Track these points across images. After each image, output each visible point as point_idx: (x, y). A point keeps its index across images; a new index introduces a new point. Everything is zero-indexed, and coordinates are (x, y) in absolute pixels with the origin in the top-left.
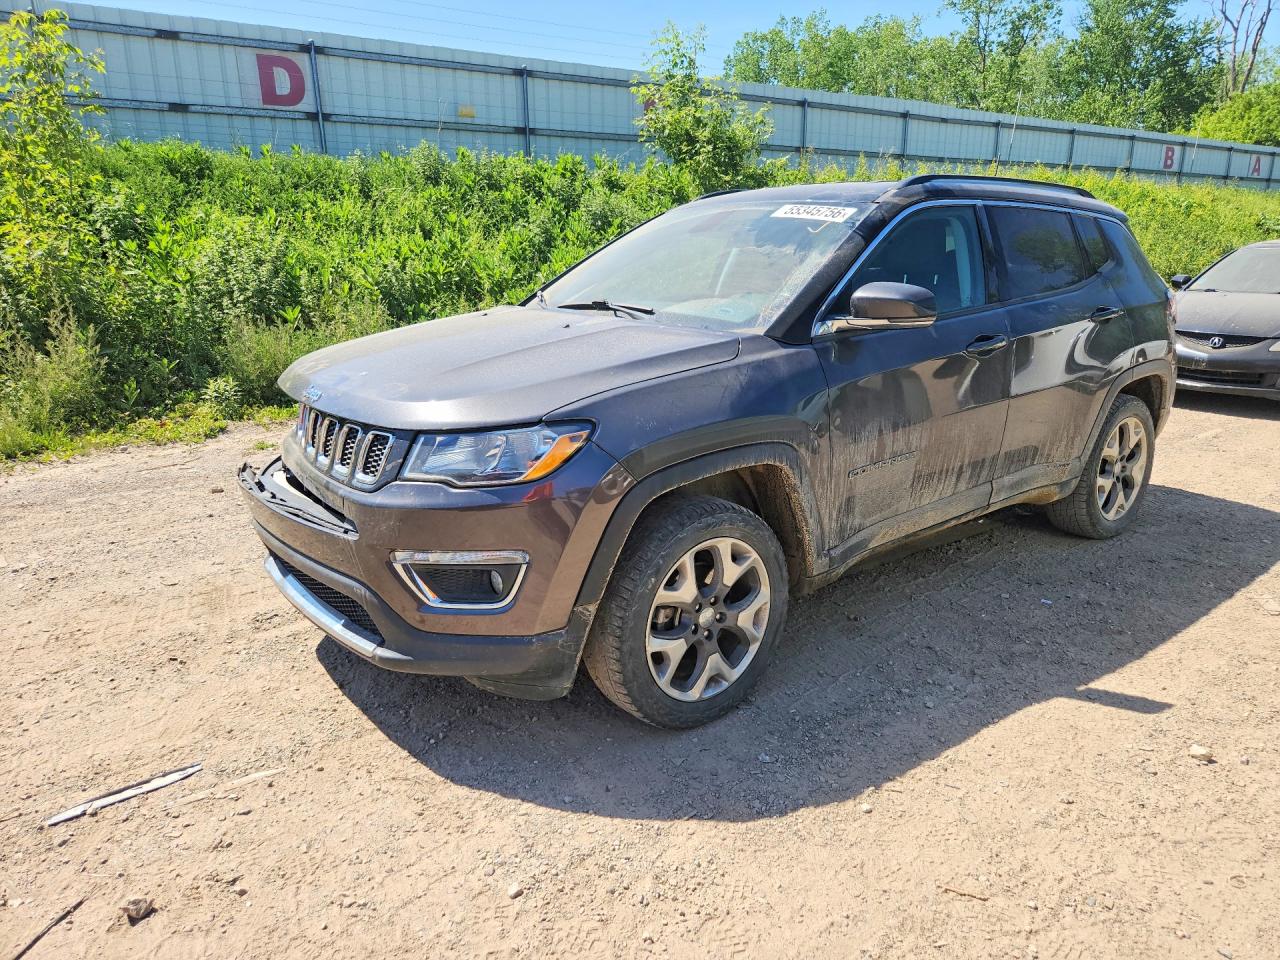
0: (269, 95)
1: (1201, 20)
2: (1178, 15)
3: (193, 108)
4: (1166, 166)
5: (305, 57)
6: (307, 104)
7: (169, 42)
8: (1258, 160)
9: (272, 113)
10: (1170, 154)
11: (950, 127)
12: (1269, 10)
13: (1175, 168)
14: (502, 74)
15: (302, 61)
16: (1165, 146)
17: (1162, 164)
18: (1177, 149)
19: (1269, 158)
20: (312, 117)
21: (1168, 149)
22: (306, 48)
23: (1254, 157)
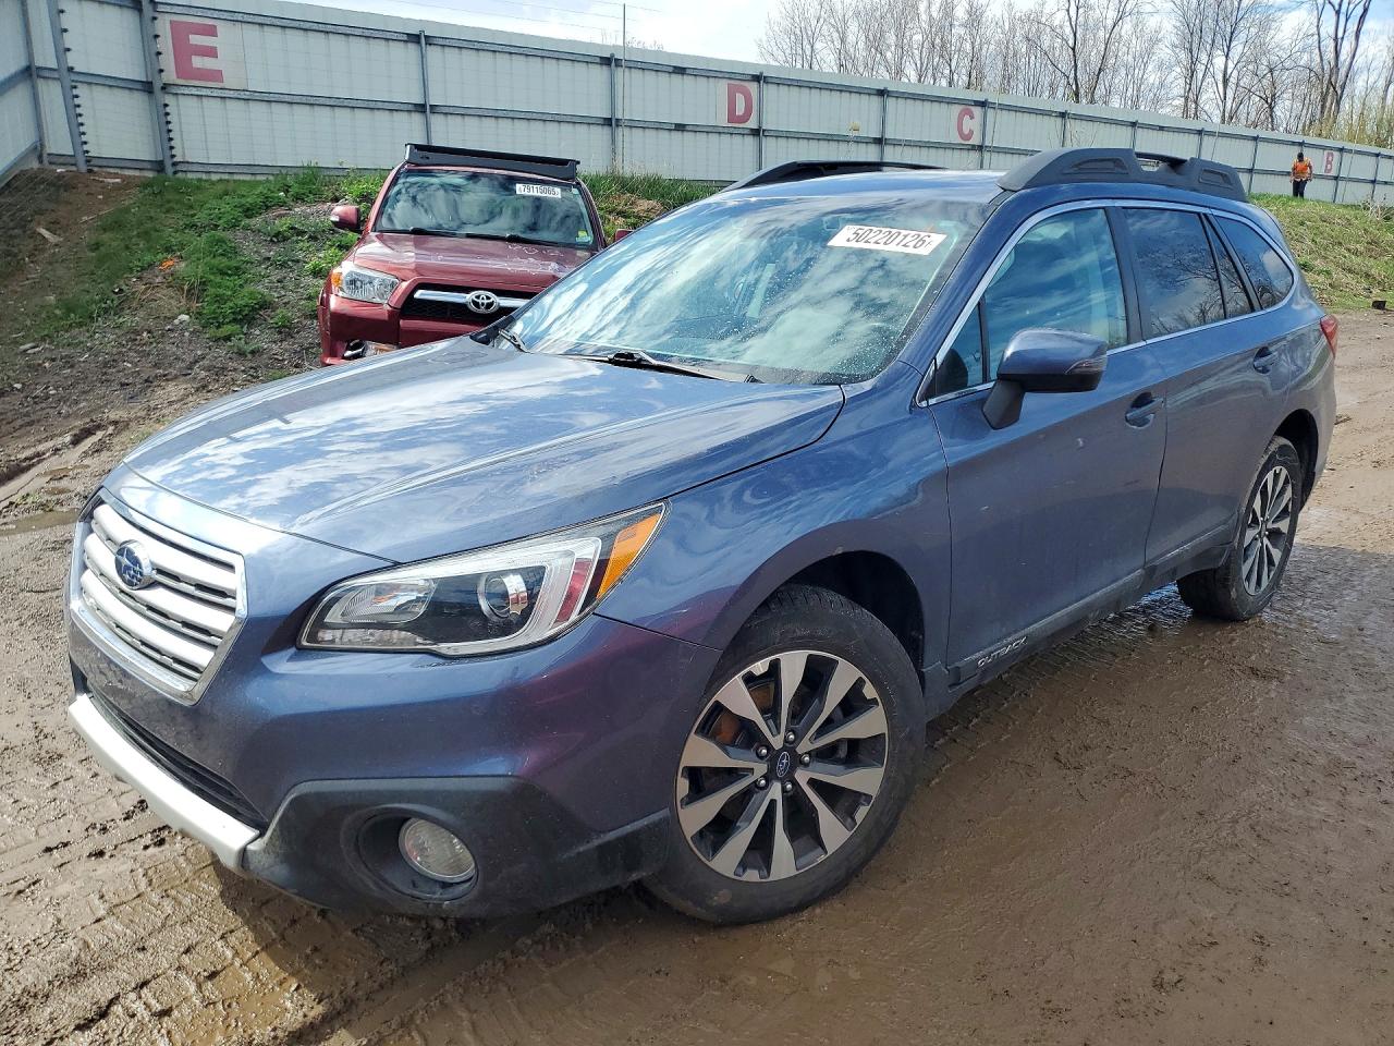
0: (732, 117)
3: (687, 128)
4: (1327, 170)
5: (755, 84)
6: (752, 124)
7: (680, 76)
9: (731, 131)
10: (1330, 158)
11: (1165, 135)
13: (1333, 173)
14: (869, 94)
15: (753, 87)
17: (1324, 168)
18: (1336, 154)
20: (756, 133)
22: (757, 78)
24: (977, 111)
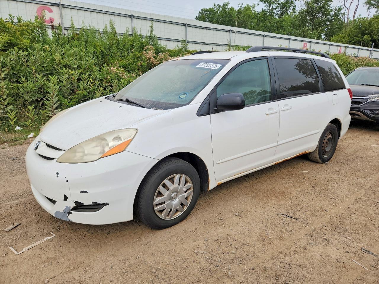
1: (337, 7)
2: (331, 6)
8: (341, 49)
11: (208, 31)
12: (358, 5)
16: (303, 43)
18: (308, 44)
19: (345, 48)
21: (304, 44)
23: (339, 48)
24: (54, 9)
